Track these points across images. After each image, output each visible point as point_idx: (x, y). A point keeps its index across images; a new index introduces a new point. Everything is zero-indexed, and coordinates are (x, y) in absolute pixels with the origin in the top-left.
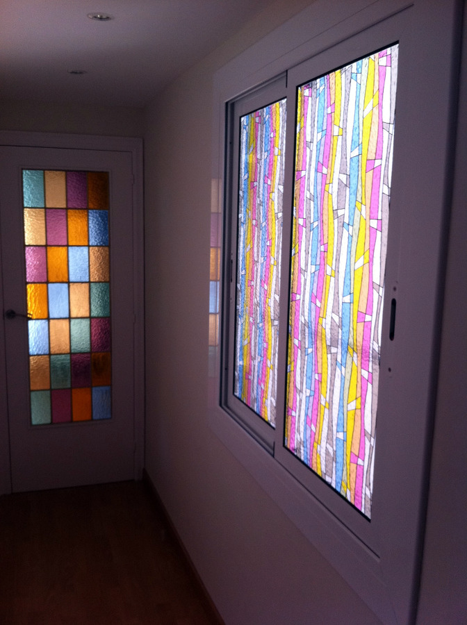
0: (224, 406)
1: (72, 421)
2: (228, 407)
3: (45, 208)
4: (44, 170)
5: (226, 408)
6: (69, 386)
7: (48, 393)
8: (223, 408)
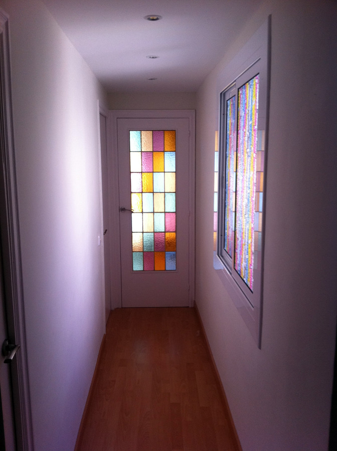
0: (220, 255)
1: (154, 270)
2: (222, 256)
3: (141, 152)
4: (141, 131)
5: (221, 257)
6: (153, 250)
7: (142, 254)
8: (219, 257)
